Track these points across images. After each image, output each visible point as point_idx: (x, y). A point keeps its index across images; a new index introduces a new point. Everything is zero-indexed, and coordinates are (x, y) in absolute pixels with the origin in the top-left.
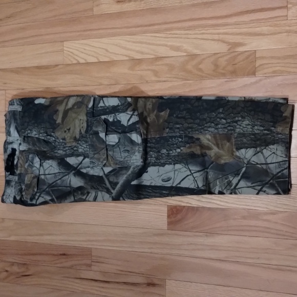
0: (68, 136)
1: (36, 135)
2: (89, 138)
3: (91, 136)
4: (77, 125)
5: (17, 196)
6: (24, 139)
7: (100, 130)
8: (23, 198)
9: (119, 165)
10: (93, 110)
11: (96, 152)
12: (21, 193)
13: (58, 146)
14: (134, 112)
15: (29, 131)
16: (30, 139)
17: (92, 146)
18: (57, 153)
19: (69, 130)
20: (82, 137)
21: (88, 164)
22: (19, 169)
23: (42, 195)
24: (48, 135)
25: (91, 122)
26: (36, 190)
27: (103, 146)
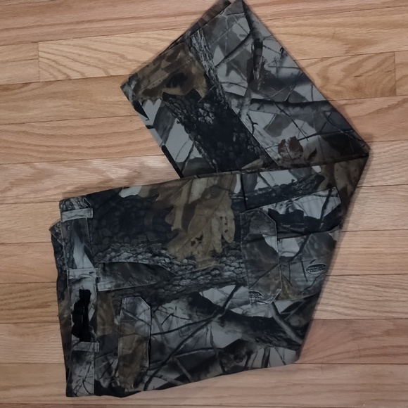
0: (198, 251)
1: (129, 258)
2: (245, 248)
3: (248, 245)
4: (215, 229)
5: (101, 381)
6: (104, 269)
7: (266, 231)
8: (116, 383)
9: (304, 294)
10: (245, 197)
11: (260, 274)
12: (110, 373)
13: (180, 273)
14: (330, 191)
15: (113, 254)
16: (116, 268)
17: (253, 264)
18: (179, 285)
19: (200, 239)
20: (229, 248)
21: (247, 297)
22: (100, 327)
23: (160, 373)
24: (155, 255)
25: (244, 219)
26: (147, 365)
27: (273, 262)
